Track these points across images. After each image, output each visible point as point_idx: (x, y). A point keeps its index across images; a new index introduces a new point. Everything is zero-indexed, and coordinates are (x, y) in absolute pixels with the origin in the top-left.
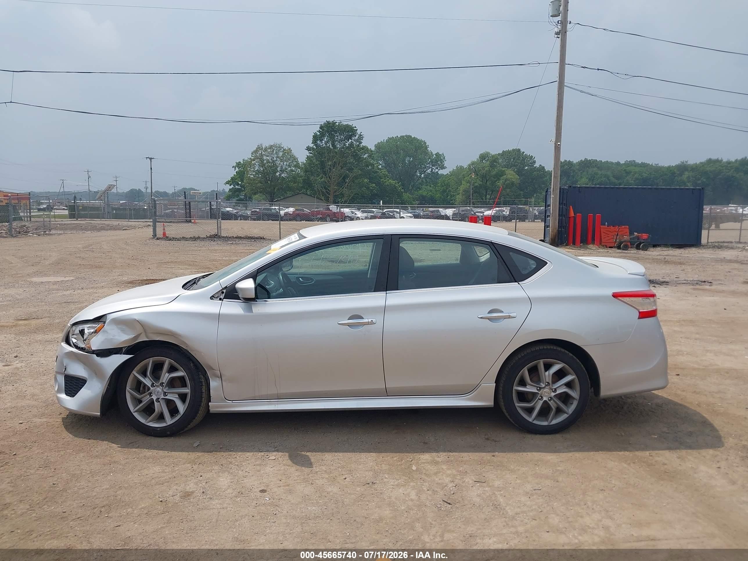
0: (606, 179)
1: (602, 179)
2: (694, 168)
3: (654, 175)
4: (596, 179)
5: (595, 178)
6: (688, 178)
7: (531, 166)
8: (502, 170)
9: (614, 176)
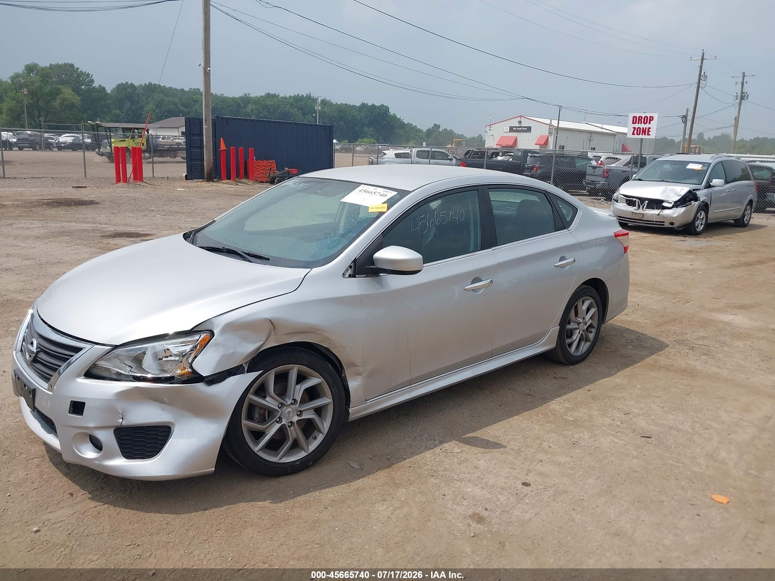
0: (175, 107)
1: (170, 107)
2: (257, 101)
3: (221, 105)
4: (164, 106)
5: (162, 105)
6: (252, 110)
7: (88, 85)
8: (57, 88)
9: (182, 105)
